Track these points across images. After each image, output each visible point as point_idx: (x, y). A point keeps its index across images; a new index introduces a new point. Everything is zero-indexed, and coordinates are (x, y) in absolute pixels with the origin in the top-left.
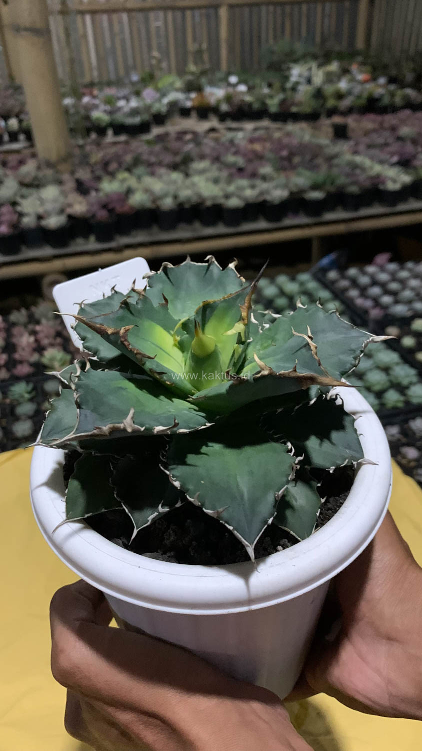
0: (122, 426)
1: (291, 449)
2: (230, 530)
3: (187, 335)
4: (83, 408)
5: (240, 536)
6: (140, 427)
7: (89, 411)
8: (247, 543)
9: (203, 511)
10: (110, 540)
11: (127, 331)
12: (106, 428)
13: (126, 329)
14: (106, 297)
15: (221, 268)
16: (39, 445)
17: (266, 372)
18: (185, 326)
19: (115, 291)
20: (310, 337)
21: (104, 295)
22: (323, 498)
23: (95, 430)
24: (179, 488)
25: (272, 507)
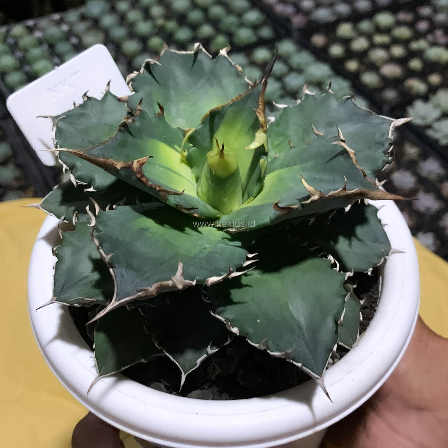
0: (170, 283)
1: (335, 262)
2: (297, 367)
3: (194, 148)
4: (115, 267)
5: (309, 371)
6: (191, 282)
7: (124, 269)
8: (316, 376)
9: (269, 353)
10: (149, 386)
11: (142, 165)
12: (152, 289)
13: (141, 162)
14: (77, 105)
15: (211, 56)
16: (53, 303)
17: (316, 197)
18: (192, 139)
19: (87, 97)
20: (343, 141)
21: (74, 104)
22: (362, 300)
23: (140, 292)
24: (238, 334)
25: (334, 333)
